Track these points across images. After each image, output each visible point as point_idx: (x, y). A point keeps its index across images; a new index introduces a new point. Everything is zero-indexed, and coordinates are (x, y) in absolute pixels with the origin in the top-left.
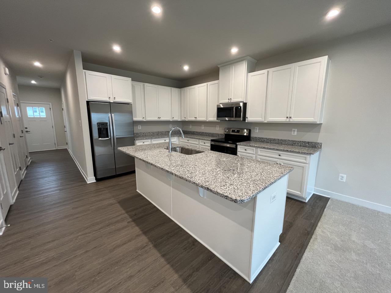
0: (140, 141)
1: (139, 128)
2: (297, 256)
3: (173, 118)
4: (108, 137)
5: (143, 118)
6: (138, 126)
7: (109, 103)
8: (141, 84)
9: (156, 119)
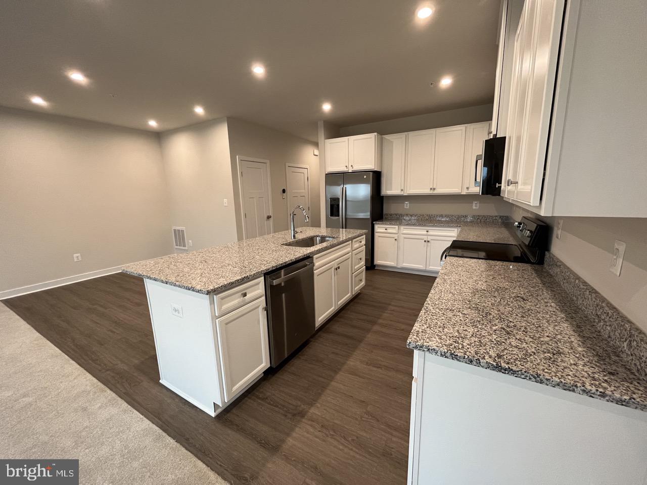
0: (381, 226)
1: (407, 206)
2: (184, 436)
3: (468, 188)
4: (338, 216)
5: (402, 190)
6: (404, 203)
7: (344, 173)
8: (403, 135)
9: (426, 191)
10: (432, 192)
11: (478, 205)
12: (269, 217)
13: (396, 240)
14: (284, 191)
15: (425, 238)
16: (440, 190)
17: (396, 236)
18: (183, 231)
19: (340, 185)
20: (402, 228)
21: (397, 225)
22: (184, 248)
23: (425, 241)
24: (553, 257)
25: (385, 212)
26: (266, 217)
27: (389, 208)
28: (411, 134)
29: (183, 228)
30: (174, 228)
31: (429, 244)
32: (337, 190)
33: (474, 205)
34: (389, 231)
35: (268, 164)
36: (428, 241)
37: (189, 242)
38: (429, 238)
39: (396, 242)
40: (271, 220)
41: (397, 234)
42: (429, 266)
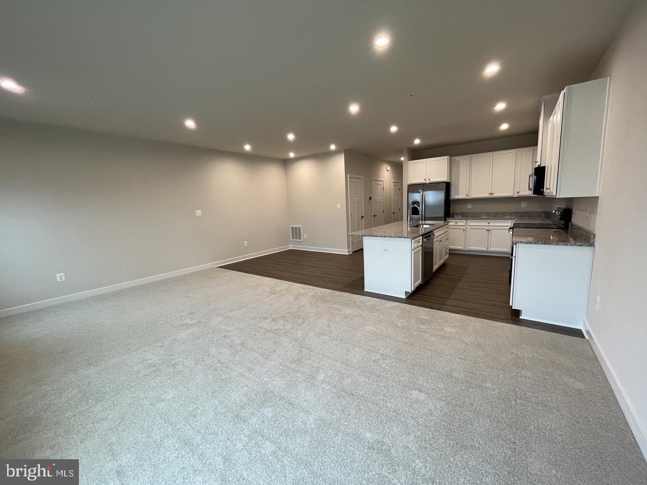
0: (452, 221)
1: (469, 207)
3: (518, 192)
4: (418, 214)
5: (467, 195)
6: (467, 205)
7: (423, 184)
8: (468, 157)
9: (487, 195)
10: (490, 196)
11: (526, 204)
12: (362, 217)
13: (464, 230)
14: (370, 198)
15: (487, 228)
16: (497, 194)
17: (464, 228)
18: (299, 228)
19: (420, 192)
20: (469, 221)
21: (465, 219)
22: (300, 240)
23: (487, 230)
24: (572, 225)
25: (451, 212)
26: (360, 217)
27: (454, 209)
28: (474, 156)
29: (300, 226)
30: (292, 226)
31: (490, 232)
32: (417, 197)
33: (523, 204)
34: (459, 224)
35: (363, 179)
36: (489, 230)
37: (305, 236)
38: (490, 228)
39: (464, 232)
40: (363, 219)
41: (464, 226)
42: (490, 247)
